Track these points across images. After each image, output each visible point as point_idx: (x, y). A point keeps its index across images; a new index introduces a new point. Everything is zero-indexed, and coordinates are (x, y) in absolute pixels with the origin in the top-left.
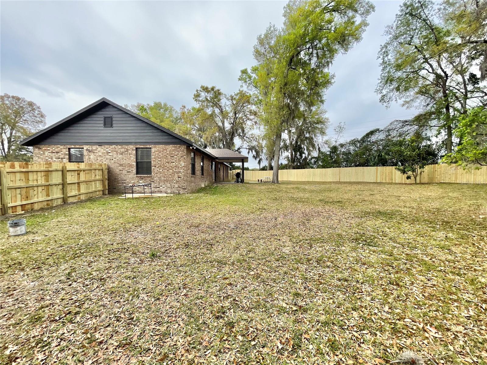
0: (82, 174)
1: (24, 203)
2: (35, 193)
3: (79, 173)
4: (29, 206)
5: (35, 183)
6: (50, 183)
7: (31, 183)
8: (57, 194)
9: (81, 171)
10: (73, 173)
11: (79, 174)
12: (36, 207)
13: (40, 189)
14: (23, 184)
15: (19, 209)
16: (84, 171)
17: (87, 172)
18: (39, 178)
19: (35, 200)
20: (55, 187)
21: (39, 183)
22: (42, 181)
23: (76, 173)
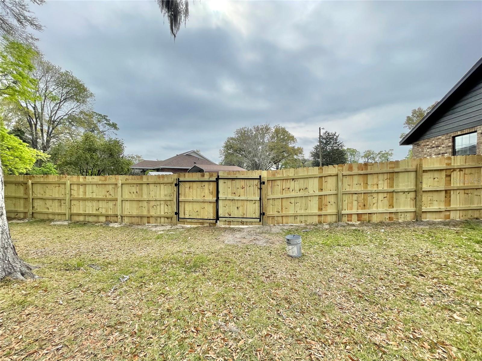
0: (455, 175)
1: (360, 211)
2: (375, 201)
3: (448, 173)
4: (367, 216)
5: (375, 189)
6: (395, 188)
8: (405, 205)
9: (454, 170)
10: (436, 175)
11: (450, 176)
12: (375, 219)
13: (381, 196)
14: (360, 189)
15: (355, 217)
16: (461, 170)
17: (467, 171)
18: (381, 182)
19: (374, 210)
20: (402, 197)
22: (383, 186)
23: (444, 174)
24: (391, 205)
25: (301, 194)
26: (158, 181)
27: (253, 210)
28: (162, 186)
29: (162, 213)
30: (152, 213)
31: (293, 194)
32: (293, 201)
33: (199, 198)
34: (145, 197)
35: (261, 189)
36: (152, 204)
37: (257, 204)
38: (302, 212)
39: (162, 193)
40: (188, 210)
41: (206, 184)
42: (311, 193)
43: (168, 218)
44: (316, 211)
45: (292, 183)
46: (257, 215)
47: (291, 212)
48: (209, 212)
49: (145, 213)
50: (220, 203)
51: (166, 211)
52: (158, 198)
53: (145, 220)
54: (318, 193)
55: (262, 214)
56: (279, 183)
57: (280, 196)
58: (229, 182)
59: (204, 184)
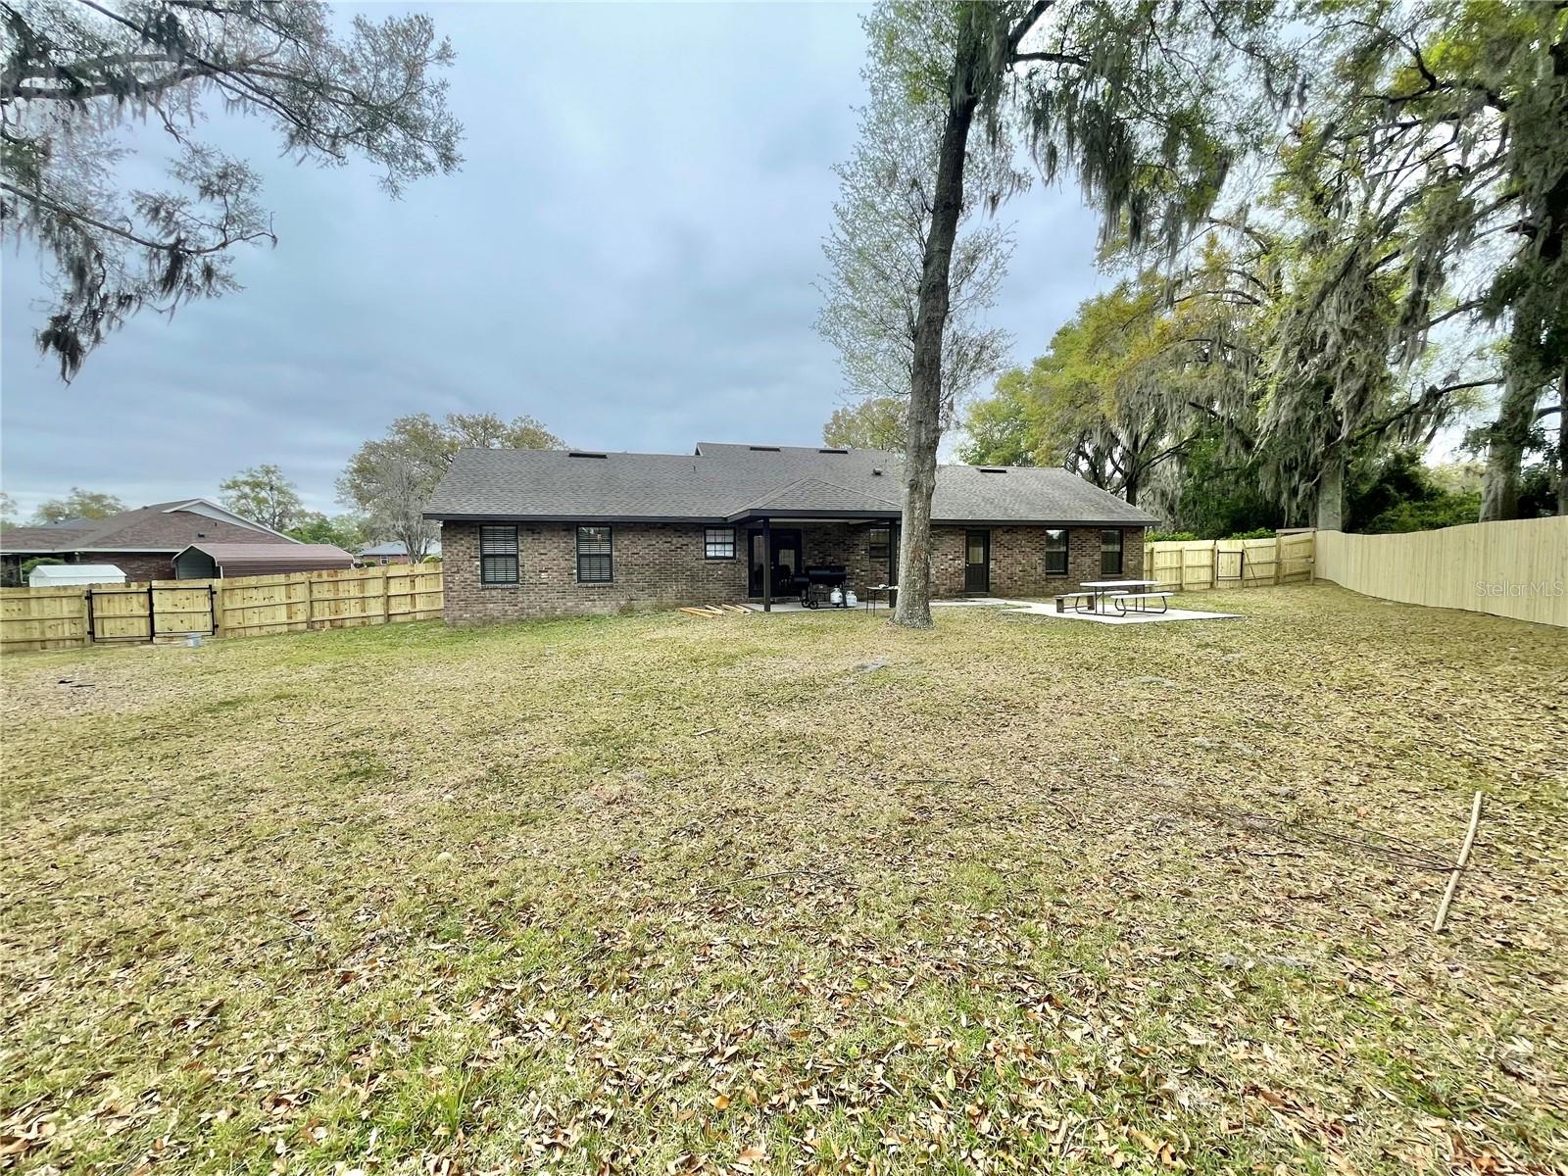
0: (419, 580)
1: (332, 618)
2: (347, 606)
4: (339, 623)
5: (346, 595)
6: (366, 594)
7: (342, 595)
8: (376, 609)
10: (402, 580)
11: (415, 581)
12: (348, 623)
13: (353, 602)
14: (331, 596)
15: (328, 624)
16: (423, 576)
18: (352, 588)
19: (346, 615)
20: (373, 601)
21: (352, 594)
22: (354, 592)
23: (408, 579)
24: (363, 610)
25: (267, 602)
26: (57, 593)
27: (204, 623)
28: (64, 600)
29: (67, 634)
30: (49, 635)
31: (256, 603)
32: (256, 610)
33: (124, 613)
34: (35, 615)
35: (212, 599)
36: (48, 623)
37: (209, 616)
38: (269, 622)
39: (66, 609)
40: (108, 629)
41: (134, 596)
42: (278, 601)
43: (76, 640)
44: (285, 619)
45: (255, 591)
46: (210, 627)
47: (256, 622)
48: (141, 628)
49: (36, 635)
50: (156, 617)
51: (74, 630)
52: (58, 615)
53: (38, 645)
54: (285, 601)
55: (215, 627)
56: (238, 591)
57: (239, 606)
58: (167, 594)
59: (129, 596)
